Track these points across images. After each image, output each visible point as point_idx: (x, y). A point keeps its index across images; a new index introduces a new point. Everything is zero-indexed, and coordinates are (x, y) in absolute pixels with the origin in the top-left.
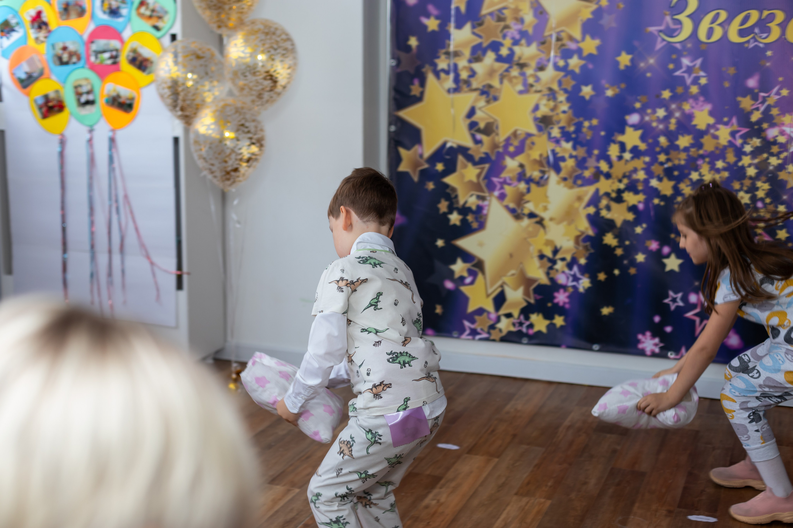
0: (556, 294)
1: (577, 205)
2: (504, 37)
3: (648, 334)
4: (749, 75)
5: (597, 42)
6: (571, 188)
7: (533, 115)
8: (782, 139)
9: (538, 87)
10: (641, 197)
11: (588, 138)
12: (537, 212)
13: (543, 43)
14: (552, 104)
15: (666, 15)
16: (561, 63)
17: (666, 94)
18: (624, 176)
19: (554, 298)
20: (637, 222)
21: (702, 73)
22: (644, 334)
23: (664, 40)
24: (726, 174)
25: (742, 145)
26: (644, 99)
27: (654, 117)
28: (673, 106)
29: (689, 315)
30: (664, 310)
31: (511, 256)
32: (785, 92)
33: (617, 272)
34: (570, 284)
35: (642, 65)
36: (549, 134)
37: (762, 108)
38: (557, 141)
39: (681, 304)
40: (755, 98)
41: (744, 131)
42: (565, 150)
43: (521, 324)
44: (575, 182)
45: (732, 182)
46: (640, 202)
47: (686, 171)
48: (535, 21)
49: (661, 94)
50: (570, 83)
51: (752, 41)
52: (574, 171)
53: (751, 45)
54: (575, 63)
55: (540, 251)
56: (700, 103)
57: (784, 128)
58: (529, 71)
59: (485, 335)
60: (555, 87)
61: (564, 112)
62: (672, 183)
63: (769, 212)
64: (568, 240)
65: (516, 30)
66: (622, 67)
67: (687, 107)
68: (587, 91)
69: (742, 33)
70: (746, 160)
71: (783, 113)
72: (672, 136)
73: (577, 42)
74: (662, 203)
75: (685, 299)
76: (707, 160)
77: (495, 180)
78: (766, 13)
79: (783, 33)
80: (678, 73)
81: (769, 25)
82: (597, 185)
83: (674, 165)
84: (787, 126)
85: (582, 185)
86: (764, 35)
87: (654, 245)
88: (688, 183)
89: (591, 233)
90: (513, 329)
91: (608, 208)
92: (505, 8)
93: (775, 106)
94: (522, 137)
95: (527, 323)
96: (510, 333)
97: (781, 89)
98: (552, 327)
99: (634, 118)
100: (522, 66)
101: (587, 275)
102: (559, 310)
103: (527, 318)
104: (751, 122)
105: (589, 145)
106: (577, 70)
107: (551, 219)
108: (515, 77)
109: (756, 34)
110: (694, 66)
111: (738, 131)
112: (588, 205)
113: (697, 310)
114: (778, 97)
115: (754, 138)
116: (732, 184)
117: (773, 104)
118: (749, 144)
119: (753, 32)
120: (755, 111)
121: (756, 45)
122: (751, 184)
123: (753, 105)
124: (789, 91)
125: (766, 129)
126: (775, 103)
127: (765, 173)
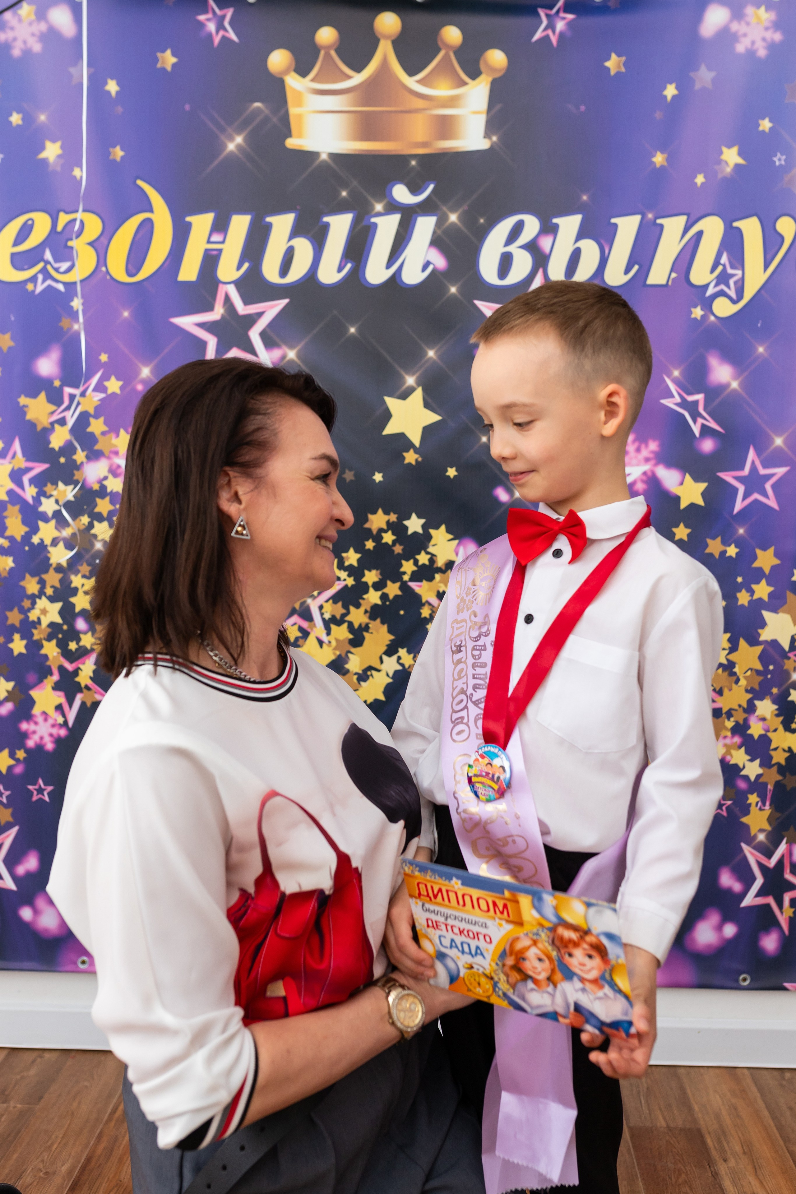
4: (40, 350)
8: (115, 485)
24: (8, 560)
25: (37, 500)
32: (114, 385)
37: (71, 422)
40: (55, 398)
41: (40, 468)
45: (23, 578)
51: (40, 277)
53: (40, 288)
57: (117, 461)
69: (18, 261)
70: (47, 532)
71: (113, 429)
78: (63, 219)
79: (102, 259)
81: (70, 244)
86: (64, 266)
93: (96, 416)
97: (105, 377)
104: (53, 449)
109: (47, 262)
111: (28, 470)
114: (102, 395)
115: (61, 485)
116: (22, 583)
117: (92, 411)
118: (51, 496)
119: (42, 259)
120: (57, 426)
121: (49, 287)
122: (61, 581)
123: (53, 413)
124: (120, 383)
125: (82, 463)
126: (96, 408)
127: (87, 556)
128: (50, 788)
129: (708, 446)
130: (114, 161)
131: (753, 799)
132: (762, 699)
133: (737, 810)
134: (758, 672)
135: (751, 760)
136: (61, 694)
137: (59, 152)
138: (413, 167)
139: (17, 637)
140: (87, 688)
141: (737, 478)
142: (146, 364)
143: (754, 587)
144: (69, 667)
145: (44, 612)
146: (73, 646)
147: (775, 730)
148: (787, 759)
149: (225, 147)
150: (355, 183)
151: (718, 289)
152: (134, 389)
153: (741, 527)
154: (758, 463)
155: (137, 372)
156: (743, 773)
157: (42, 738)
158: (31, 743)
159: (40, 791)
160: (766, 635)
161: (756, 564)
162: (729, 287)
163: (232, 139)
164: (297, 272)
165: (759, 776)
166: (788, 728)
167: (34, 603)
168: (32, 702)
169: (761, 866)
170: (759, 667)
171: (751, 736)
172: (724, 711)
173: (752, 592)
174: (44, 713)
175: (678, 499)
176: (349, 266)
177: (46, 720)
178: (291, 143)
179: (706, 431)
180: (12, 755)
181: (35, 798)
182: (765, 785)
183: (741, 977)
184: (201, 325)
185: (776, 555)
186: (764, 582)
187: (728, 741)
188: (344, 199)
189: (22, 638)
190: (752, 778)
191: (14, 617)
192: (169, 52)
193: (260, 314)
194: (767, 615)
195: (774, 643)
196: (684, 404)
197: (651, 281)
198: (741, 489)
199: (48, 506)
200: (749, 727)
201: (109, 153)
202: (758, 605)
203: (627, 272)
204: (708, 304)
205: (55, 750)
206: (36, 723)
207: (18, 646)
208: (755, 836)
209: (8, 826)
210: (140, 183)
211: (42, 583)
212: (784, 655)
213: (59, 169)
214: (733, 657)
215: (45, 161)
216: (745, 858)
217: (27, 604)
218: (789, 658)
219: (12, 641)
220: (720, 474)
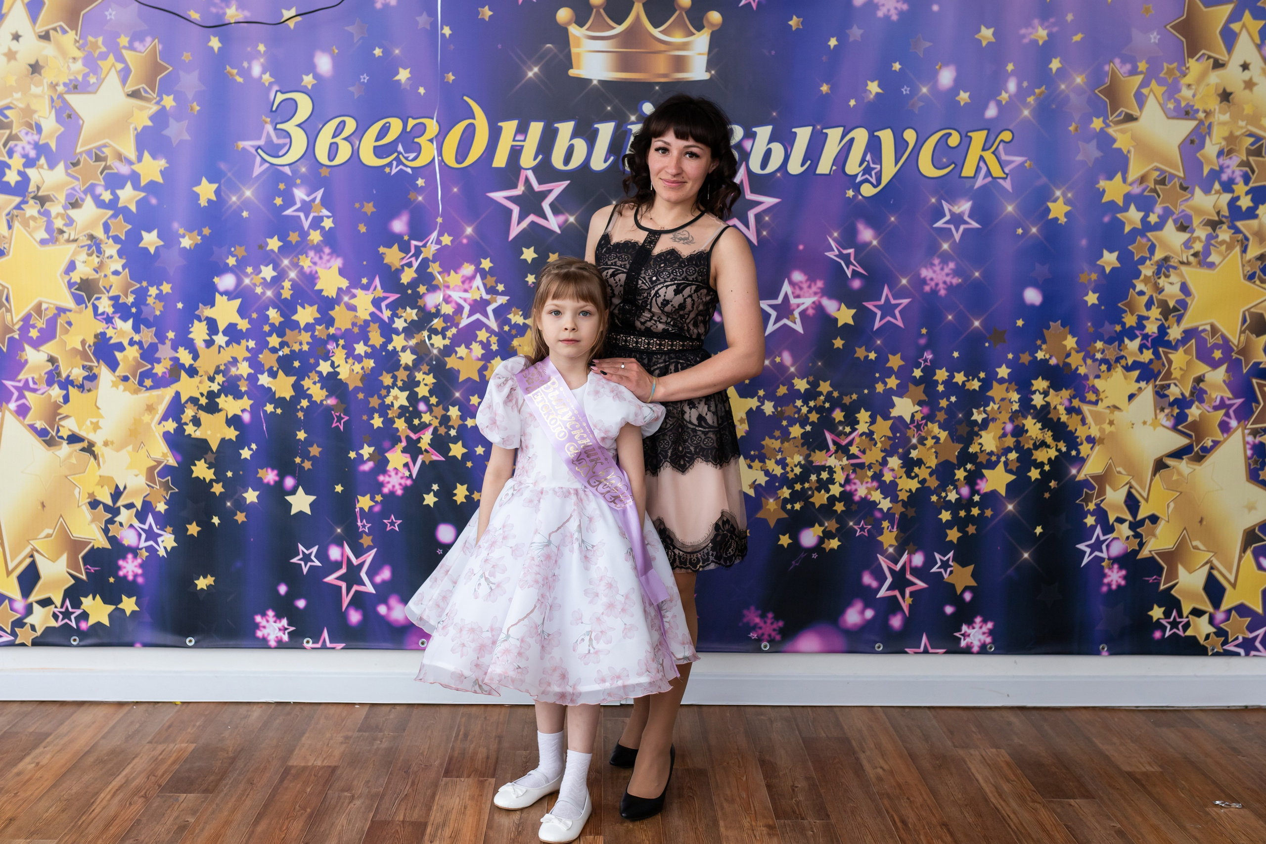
0: (121, 563)
1: (146, 418)
2: (10, 153)
3: (271, 613)
4: (395, 215)
5: (162, 163)
6: (136, 392)
7: (67, 278)
8: (447, 309)
9: (70, 233)
10: (246, 403)
11: (158, 313)
12: (82, 433)
13: (75, 165)
14: (95, 260)
15: (266, 122)
16: (107, 196)
17: (274, 244)
18: (218, 371)
19: (119, 568)
20: (242, 442)
21: (325, 212)
22: (264, 615)
23: (264, 160)
24: (370, 363)
25: (391, 320)
26: (241, 251)
27: (257, 279)
28: (286, 262)
29: (331, 579)
30: (291, 574)
31: (43, 506)
32: (447, 240)
33: (216, 520)
34: (143, 544)
35: (234, 199)
36: (95, 308)
37: (416, 265)
38: (109, 320)
39: (317, 563)
40: (405, 248)
41: (393, 297)
42: (122, 333)
43: (67, 614)
44: (141, 383)
45: (381, 375)
46: (243, 411)
47: (312, 361)
48: (62, 129)
49: (267, 244)
50: (121, 228)
51: (395, 163)
52: (139, 365)
53: (394, 171)
54: (128, 196)
55: (91, 495)
56: (325, 257)
57: (449, 292)
58: (55, 209)
59: (7, 638)
60: (100, 233)
61: (116, 273)
62: (293, 379)
63: (436, 418)
64: (136, 476)
65: (29, 143)
66: (203, 202)
67: (306, 263)
68: (150, 240)
69: (379, 152)
70: (398, 342)
71: (446, 270)
72: (287, 308)
73: (131, 163)
74: (279, 411)
75: (322, 555)
76: (341, 342)
77: (8, 383)
78: (411, 123)
79: (439, 151)
80: (289, 212)
81: (416, 140)
82: (175, 387)
83: (292, 351)
84: (454, 290)
85: (152, 388)
86: (412, 156)
87: (270, 476)
88: (317, 379)
89: (172, 461)
90: (53, 623)
91: (196, 422)
92: (8, 108)
93: (434, 261)
94: (50, 314)
95: (78, 612)
96: (49, 630)
97: (441, 234)
98: (117, 616)
99: (226, 282)
100: (42, 200)
101: (169, 529)
102: (129, 587)
103: (77, 604)
104: (403, 284)
105: (159, 326)
106: (133, 208)
107: (106, 444)
108: (33, 218)
109: (400, 153)
110: (314, 200)
111: (385, 298)
112: (165, 418)
113: (343, 571)
114: (439, 246)
115: (408, 308)
116: (380, 378)
117: (431, 258)
118: (401, 317)
119: (396, 151)
120: (406, 268)
121: (401, 169)
122: (408, 376)
123: (403, 258)
124: (451, 238)
125: (424, 294)
126: (434, 255)
127: (427, 359)
128: (399, 522)
129: (856, 284)
130: (448, 82)
131: (885, 524)
132: (892, 456)
133: (874, 532)
134: (889, 438)
135: (885, 498)
136: (408, 455)
137: (409, 76)
138: (657, 91)
139: (376, 415)
140: (426, 451)
141: (876, 306)
142: (469, 226)
143: (887, 380)
144: (414, 436)
145: (396, 398)
146: (416, 422)
147: (901, 477)
148: (908, 497)
149: (526, 74)
150: (616, 101)
151: (864, 177)
152: (461, 243)
153: (879, 339)
154: (890, 296)
155: (463, 231)
156: (879, 507)
157: (394, 486)
158: (386, 490)
159: (392, 524)
160: (894, 413)
161: (888, 365)
162: (871, 176)
163: (531, 70)
164: (576, 162)
165: (889, 509)
166: (909, 476)
167: (389, 392)
168: (387, 461)
169: (890, 569)
170: (890, 435)
171: (885, 481)
172: (867, 464)
173: (885, 384)
174: (395, 469)
175: (836, 320)
176: (612, 158)
177: (397, 474)
178: (572, 72)
179: (855, 274)
180: (372, 499)
181: (388, 529)
182: (894, 514)
183: (877, 645)
184: (508, 198)
185: (902, 358)
186: (893, 377)
187: (869, 485)
188: (609, 112)
189: (380, 417)
190: (885, 510)
191: (374, 402)
192: (487, 7)
193: (550, 191)
194: (895, 399)
195: (900, 418)
196: (841, 255)
197: (818, 172)
198: (879, 314)
199: (399, 324)
200: (883, 476)
201: (444, 78)
202: (889, 392)
203: (802, 165)
204: (857, 188)
205: (403, 495)
206: (390, 476)
207: (377, 422)
208: (887, 549)
209: (370, 548)
210: (466, 98)
211: (395, 378)
212: (907, 426)
213: (408, 88)
214: (872, 428)
215: (399, 81)
216: (880, 565)
217: (384, 392)
218: (910, 428)
219: (373, 418)
220: (865, 304)
